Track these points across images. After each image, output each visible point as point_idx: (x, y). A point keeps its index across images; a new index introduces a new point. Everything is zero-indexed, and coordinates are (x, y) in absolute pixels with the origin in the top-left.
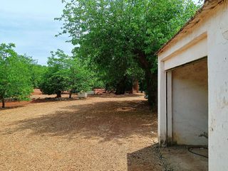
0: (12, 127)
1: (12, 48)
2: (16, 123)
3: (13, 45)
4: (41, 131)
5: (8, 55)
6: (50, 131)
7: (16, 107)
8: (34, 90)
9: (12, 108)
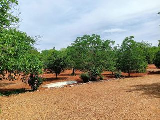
0: (132, 88)
1: (133, 39)
2: (135, 86)
3: (133, 37)
4: (150, 93)
5: (130, 44)
6: (156, 94)
7: (137, 76)
8: (149, 65)
9: (134, 77)
